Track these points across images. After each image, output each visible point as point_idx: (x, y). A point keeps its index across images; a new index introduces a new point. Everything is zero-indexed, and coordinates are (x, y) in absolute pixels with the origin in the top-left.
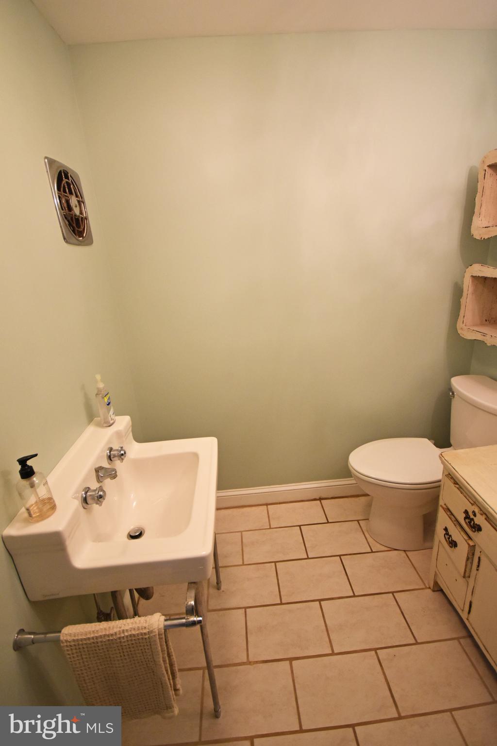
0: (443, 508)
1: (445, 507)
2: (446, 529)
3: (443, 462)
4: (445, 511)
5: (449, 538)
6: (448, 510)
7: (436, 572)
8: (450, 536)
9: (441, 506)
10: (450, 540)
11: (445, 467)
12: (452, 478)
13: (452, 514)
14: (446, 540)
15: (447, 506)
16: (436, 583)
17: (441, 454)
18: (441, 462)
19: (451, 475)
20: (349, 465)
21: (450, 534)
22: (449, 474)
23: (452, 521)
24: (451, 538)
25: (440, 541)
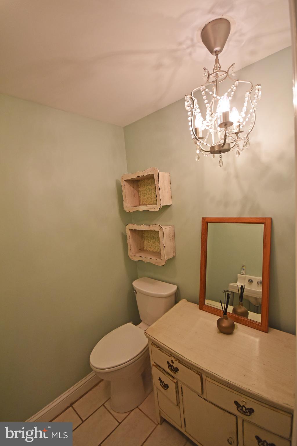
0: (154, 366)
1: (155, 364)
2: (160, 379)
3: (147, 337)
4: (156, 367)
5: (163, 384)
6: (157, 366)
7: (159, 410)
8: (163, 382)
9: (153, 365)
10: (164, 385)
11: (149, 339)
12: (155, 344)
13: (160, 367)
14: (161, 386)
15: (156, 363)
16: (161, 418)
17: (145, 332)
18: (146, 337)
19: (153, 343)
20: (91, 366)
21: (162, 381)
22: (152, 343)
23: (161, 371)
24: (164, 384)
25: (157, 388)
